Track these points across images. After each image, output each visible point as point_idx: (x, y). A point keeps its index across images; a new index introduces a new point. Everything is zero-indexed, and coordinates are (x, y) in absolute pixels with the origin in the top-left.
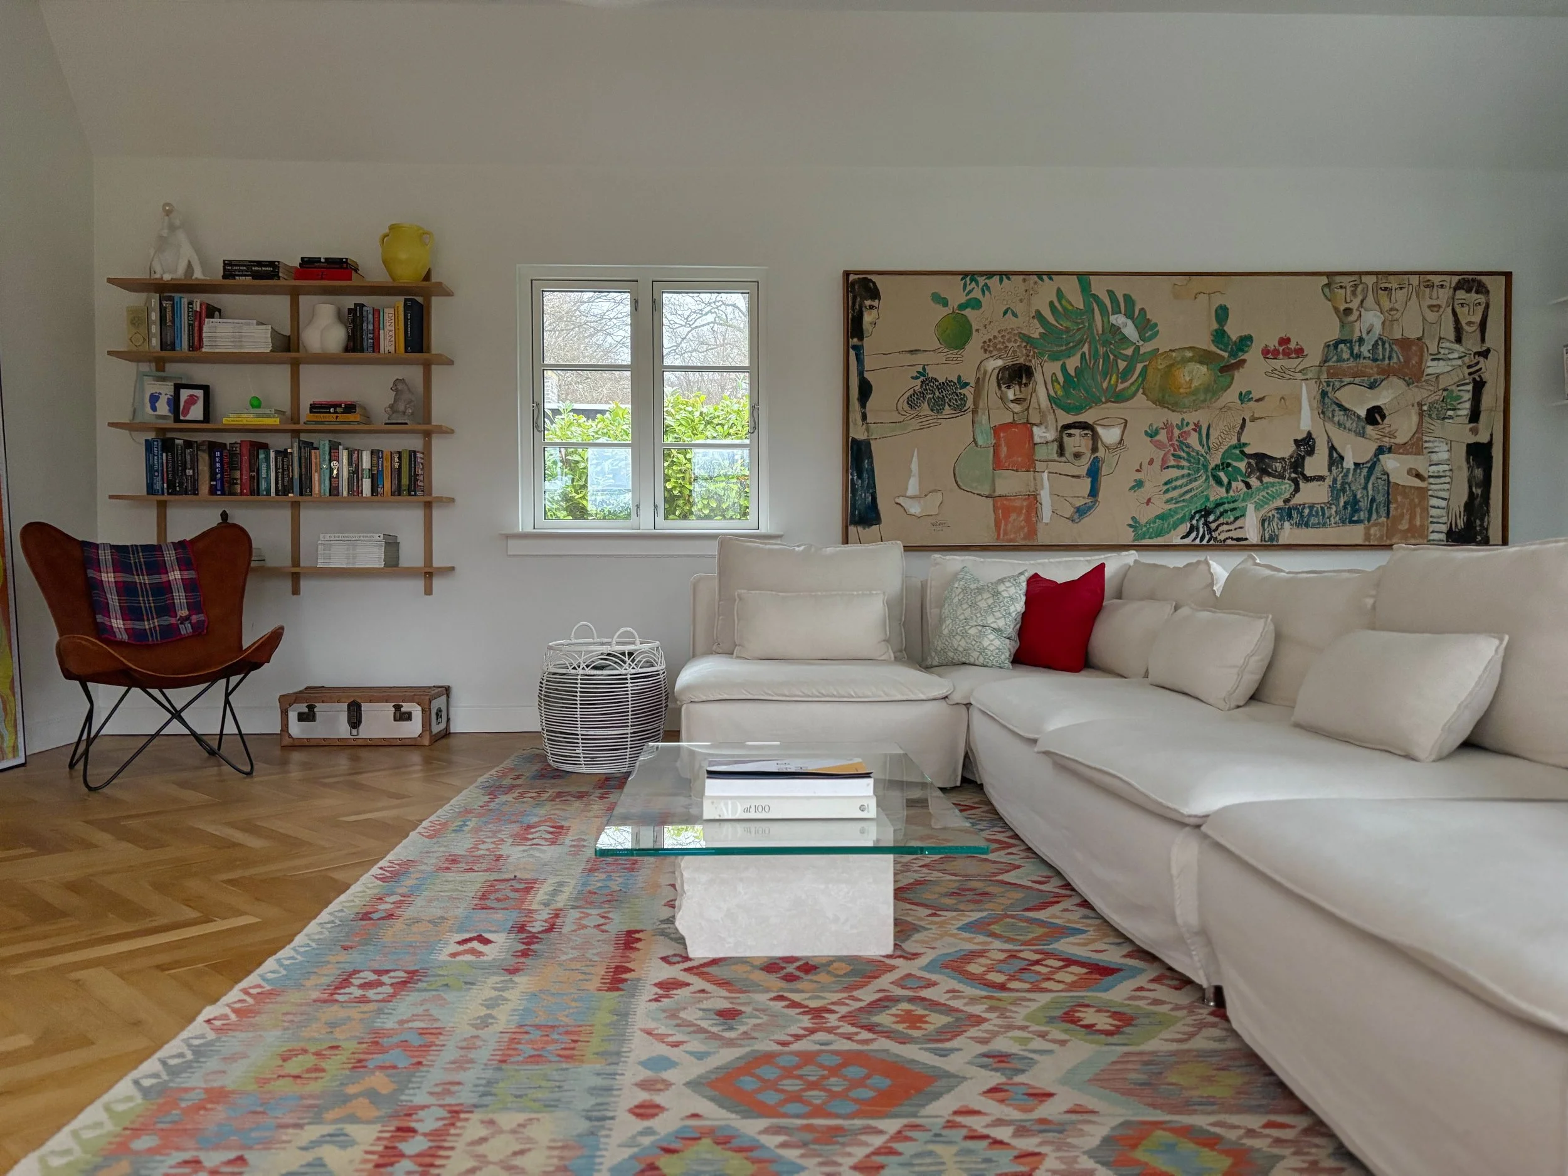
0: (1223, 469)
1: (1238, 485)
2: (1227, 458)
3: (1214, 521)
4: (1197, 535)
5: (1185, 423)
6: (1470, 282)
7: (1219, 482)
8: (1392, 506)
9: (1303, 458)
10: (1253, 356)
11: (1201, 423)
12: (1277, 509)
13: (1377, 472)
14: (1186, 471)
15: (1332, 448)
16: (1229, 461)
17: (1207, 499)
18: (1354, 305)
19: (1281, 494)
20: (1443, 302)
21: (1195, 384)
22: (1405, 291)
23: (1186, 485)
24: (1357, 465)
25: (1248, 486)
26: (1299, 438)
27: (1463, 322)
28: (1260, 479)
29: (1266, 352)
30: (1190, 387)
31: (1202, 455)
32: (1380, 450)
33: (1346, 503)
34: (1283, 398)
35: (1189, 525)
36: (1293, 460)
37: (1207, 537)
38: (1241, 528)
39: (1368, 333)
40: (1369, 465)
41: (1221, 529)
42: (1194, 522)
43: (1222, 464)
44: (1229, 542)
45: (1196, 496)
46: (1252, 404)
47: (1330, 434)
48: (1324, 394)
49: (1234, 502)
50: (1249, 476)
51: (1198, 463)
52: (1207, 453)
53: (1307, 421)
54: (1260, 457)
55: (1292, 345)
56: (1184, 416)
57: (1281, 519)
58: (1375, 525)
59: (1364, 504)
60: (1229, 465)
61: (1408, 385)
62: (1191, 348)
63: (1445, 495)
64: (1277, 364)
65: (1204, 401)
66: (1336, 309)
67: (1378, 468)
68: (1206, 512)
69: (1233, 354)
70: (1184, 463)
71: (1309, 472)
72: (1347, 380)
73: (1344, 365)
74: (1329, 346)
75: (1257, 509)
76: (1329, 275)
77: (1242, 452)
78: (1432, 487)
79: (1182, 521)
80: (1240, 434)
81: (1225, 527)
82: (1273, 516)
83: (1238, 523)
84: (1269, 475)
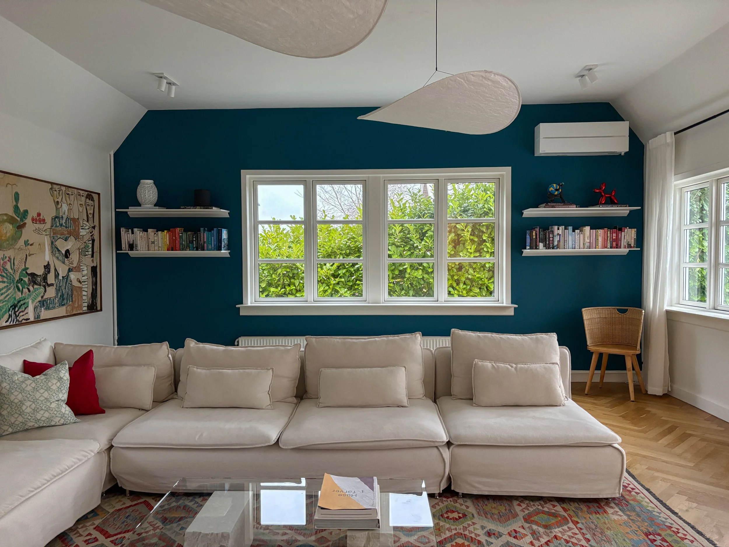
0: (20, 282)
1: (25, 290)
2: (21, 276)
3: (18, 310)
4: (12, 319)
5: (5, 256)
6: (90, 195)
7: (19, 289)
8: (73, 296)
9: (47, 275)
10: (28, 221)
11: (11, 257)
12: (39, 302)
13: (69, 282)
14: (6, 284)
15: (56, 270)
16: (22, 278)
17: (15, 299)
18: (59, 200)
19: (40, 294)
20: (83, 203)
21: (8, 235)
22: (73, 196)
23: (6, 292)
24: (63, 277)
25: (29, 291)
26: (45, 265)
27: (89, 213)
28: (33, 286)
29: (33, 220)
30: (6, 237)
31: (12, 275)
32: (70, 270)
33: (60, 296)
34: (39, 244)
35: (8, 314)
36: (44, 276)
37: (15, 320)
38: (27, 313)
39: (64, 214)
40: (66, 277)
41: (20, 315)
42: (10, 312)
43: (20, 279)
44: (24, 321)
45: (10, 298)
46: (29, 246)
47: (55, 264)
48: (52, 243)
49: (24, 299)
50: (29, 286)
51: (11, 280)
52: (13, 273)
53: (47, 257)
54: (33, 275)
55: (41, 217)
56: (5, 252)
57: (41, 307)
58: (69, 305)
59: (65, 296)
60: (22, 279)
61: (76, 240)
62: (6, 215)
63: (86, 289)
64: (37, 226)
65: (12, 245)
66: (54, 201)
67: (69, 279)
68: (14, 306)
69: (22, 220)
70: (5, 280)
71: (49, 283)
72: (59, 236)
73: (58, 229)
74: (53, 219)
75: (32, 303)
76: (52, 183)
77: (26, 272)
78: (84, 286)
79: (5, 313)
80: (25, 262)
81: (21, 314)
82: (38, 305)
83: (26, 312)
84: (36, 284)
